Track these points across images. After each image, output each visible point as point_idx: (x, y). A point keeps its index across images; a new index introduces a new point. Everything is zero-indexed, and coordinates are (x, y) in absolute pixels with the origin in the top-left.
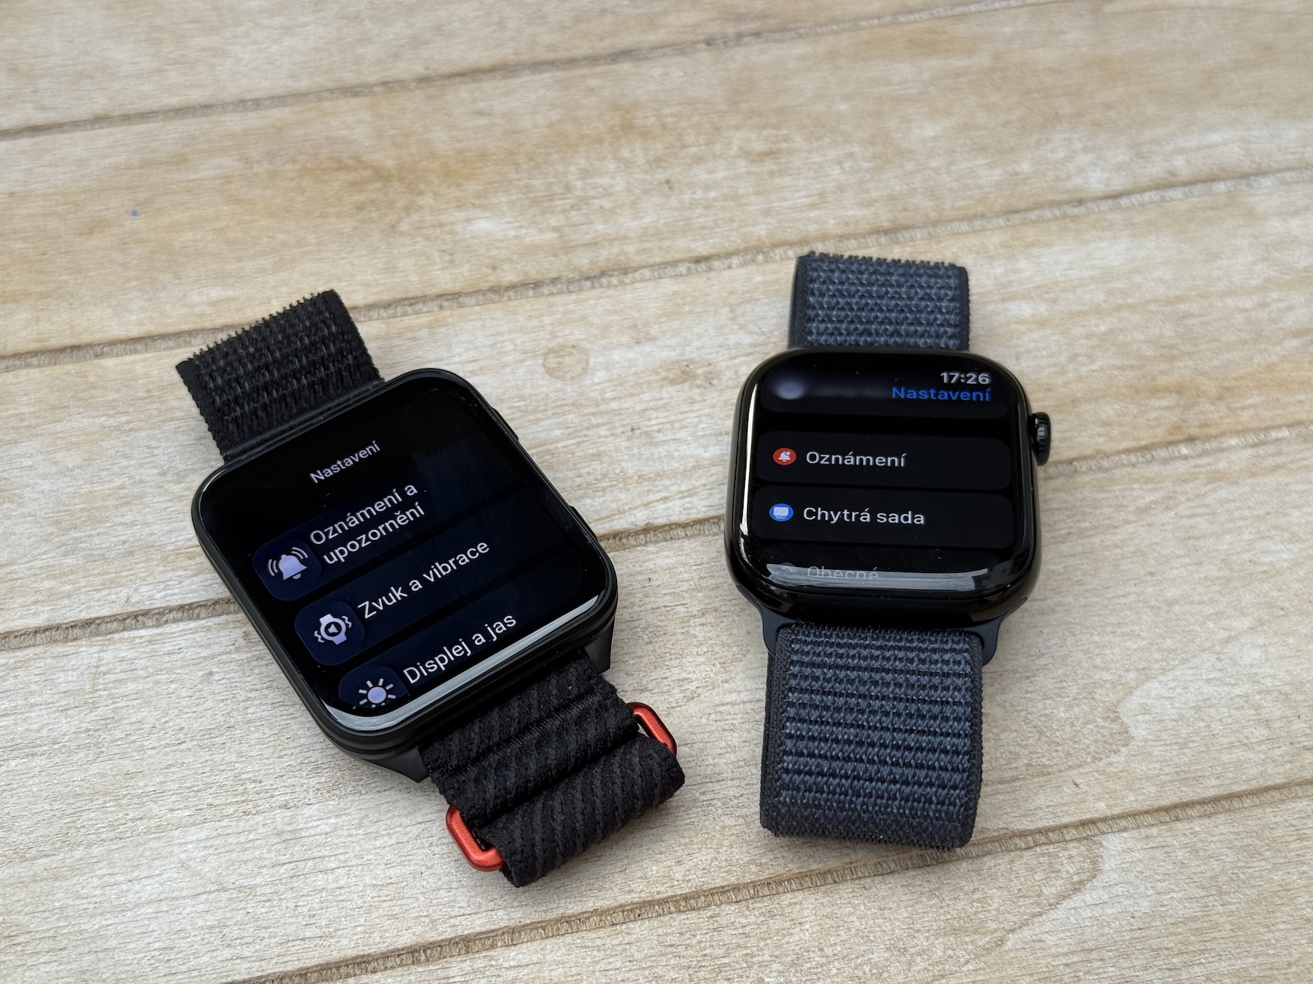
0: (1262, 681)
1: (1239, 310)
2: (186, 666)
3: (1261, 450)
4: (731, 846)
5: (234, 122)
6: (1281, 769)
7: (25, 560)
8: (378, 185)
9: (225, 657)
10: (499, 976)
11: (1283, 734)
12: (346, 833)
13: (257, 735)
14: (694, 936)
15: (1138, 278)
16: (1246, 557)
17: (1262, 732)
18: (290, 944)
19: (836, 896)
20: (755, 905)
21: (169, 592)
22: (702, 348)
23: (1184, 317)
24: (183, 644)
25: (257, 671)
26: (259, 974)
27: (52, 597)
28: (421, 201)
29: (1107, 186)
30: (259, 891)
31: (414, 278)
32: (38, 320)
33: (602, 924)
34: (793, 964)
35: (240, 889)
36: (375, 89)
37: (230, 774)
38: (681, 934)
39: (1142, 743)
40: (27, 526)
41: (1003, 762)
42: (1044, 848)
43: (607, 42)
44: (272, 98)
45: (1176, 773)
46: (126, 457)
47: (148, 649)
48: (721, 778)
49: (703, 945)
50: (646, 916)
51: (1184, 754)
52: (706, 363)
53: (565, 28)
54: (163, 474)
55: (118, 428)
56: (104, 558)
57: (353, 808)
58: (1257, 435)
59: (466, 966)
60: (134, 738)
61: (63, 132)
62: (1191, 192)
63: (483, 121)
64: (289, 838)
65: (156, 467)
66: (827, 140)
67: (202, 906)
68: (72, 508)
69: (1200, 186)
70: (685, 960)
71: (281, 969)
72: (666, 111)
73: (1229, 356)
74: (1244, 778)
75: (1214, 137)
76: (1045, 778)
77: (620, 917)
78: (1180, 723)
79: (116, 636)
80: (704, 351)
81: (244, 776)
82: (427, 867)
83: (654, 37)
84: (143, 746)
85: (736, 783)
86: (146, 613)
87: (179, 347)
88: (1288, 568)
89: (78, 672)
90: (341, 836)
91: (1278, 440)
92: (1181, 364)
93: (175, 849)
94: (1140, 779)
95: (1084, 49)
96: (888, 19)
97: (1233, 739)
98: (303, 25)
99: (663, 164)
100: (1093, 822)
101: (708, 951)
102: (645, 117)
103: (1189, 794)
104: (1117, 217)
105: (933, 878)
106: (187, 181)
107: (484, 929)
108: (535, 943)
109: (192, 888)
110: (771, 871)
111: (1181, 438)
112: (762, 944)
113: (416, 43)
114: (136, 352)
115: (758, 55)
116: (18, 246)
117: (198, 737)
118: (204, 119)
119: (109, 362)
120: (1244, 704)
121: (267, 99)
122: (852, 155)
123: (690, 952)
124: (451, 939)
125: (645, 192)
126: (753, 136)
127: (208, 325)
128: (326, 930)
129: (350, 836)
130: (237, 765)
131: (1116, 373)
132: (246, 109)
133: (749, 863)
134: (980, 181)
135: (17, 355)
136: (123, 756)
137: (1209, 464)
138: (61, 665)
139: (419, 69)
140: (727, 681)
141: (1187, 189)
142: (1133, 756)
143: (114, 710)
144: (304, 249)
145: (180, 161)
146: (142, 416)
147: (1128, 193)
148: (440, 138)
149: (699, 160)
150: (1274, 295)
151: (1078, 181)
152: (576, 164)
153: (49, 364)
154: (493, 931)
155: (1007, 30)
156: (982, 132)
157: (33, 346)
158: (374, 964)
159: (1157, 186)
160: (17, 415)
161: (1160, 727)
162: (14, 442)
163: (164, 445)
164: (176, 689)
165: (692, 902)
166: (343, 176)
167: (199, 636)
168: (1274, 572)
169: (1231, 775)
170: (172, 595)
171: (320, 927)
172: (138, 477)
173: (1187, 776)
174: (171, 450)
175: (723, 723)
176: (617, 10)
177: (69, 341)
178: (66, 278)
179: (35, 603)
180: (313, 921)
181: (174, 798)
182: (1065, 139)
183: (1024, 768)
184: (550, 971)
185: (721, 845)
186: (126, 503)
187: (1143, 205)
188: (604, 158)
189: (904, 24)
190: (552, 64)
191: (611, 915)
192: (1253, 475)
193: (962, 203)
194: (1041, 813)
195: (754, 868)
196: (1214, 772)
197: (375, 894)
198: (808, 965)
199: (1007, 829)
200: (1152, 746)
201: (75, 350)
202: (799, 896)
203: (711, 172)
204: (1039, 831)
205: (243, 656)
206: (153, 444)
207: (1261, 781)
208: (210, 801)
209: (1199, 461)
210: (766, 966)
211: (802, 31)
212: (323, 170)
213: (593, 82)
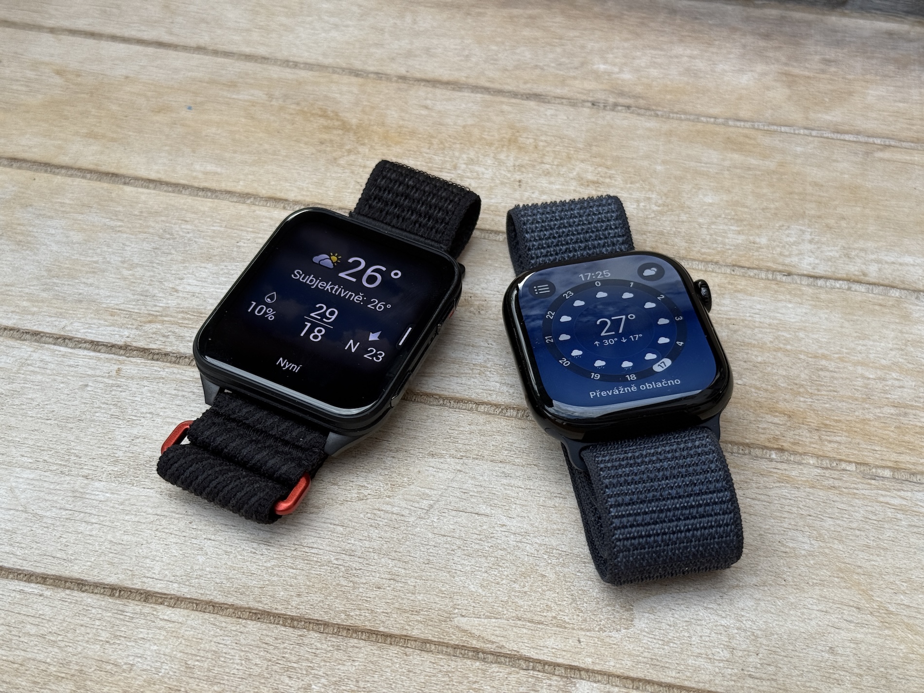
0: (744, 622)
1: (863, 377)
2: (77, 376)
3: (827, 473)
4: (336, 598)
5: (275, 72)
6: (726, 683)
7: (20, 286)
8: (340, 132)
9: (100, 379)
10: (154, 622)
11: (740, 661)
12: (112, 505)
13: (93, 430)
14: (283, 643)
15: (801, 335)
16: (778, 538)
17: (726, 654)
18: (45, 557)
19: (385, 652)
20: (331, 639)
21: (90, 331)
22: (486, 289)
23: (821, 369)
24: (81, 363)
25: (113, 393)
26: (19, 567)
27: (25, 311)
28: (361, 149)
29: (814, 269)
30: (45, 520)
31: (331, 193)
32: (102, 153)
33: (234, 615)
34: (335, 683)
35: (35, 515)
36: (370, 75)
37: (66, 447)
38: (276, 639)
39: (639, 632)
40: (32, 267)
41: (539, 610)
42: (536, 673)
43: (529, 86)
44: (306, 64)
45: (652, 659)
46: (108, 246)
47: (60, 359)
48: (353, 554)
49: (286, 650)
50: (262, 620)
51: (663, 649)
52: (483, 299)
53: (506, 70)
54: (123, 262)
55: (112, 228)
56: (64, 299)
57: (124, 492)
58: (831, 462)
59: (138, 609)
60: (24, 407)
61: (176, 50)
62: (872, 289)
63: (424, 112)
64: (78, 495)
65: (122, 257)
66: (638, 185)
67: (9, 517)
68: (62, 265)
69: (881, 288)
70: (269, 655)
71: (32, 570)
72: (543, 138)
73: (839, 405)
74: (697, 679)
75: (908, 259)
76: (561, 630)
77: (246, 615)
78: (672, 628)
79: (46, 346)
80: (486, 291)
81: (72, 451)
82: (147, 543)
83: (559, 91)
84: (27, 413)
85: (361, 560)
86: (71, 339)
87: (173, 192)
88: (803, 556)
89: (15, 359)
90: (107, 506)
91: (844, 470)
92: (802, 399)
93: (12, 478)
94: (625, 654)
95: (846, 176)
96: (720, 121)
97: (703, 651)
98: (347, 26)
99: (523, 169)
100: (579, 669)
101: (287, 656)
102: (527, 138)
103: (653, 675)
104: (810, 291)
105: (453, 664)
106: (230, 98)
107: (160, 591)
108: (186, 611)
109: (9, 504)
110: (352, 622)
111: (776, 446)
112: (323, 664)
113: (409, 54)
114: (148, 188)
115: (621, 120)
116: (114, 107)
117: (60, 419)
118: (260, 65)
119: (128, 189)
120: (723, 632)
121: (303, 63)
122: (649, 199)
123: (276, 652)
124: (138, 590)
125: (502, 183)
126: (591, 169)
127: (196, 185)
128: (70, 557)
129: (113, 507)
130: (72, 443)
131: (753, 390)
132: (288, 66)
133: (342, 612)
134: (727, 240)
135: (80, 169)
136: (13, 415)
137: (785, 470)
138: (8, 352)
139: (402, 71)
140: (389, 497)
141: (871, 287)
142: (629, 637)
143: (22, 388)
144: (275, 157)
145: (232, 85)
146: (130, 226)
147: (827, 278)
148: (393, 116)
149: (547, 174)
150: (894, 375)
151: (795, 260)
152: (468, 154)
153: (96, 180)
154: (165, 594)
155: (799, 149)
156: (746, 210)
157: (91, 167)
158: (87, 587)
159: (848, 280)
160: (61, 203)
161: (656, 626)
162: (51, 218)
163: (133, 246)
164: (62, 388)
165: (295, 623)
166: (322, 121)
167: (92, 362)
168: (793, 555)
169: (689, 674)
170: (90, 333)
171: (67, 554)
172: (108, 259)
173: (658, 663)
174: (136, 250)
175: (372, 521)
176: (545, 68)
177: (112, 170)
178: (131, 133)
179: (12, 312)
180: (65, 548)
181: (27, 449)
182: (801, 230)
183: (550, 619)
184: (186, 630)
185: (330, 594)
186: (94, 272)
187: (833, 288)
188: (488, 155)
189: (730, 126)
190: (486, 90)
191: (241, 612)
192: (813, 487)
193: (707, 251)
194: (546, 650)
195: (343, 616)
196: (678, 668)
197: (109, 547)
198: (344, 688)
199: (518, 652)
200: (644, 636)
201: (114, 177)
202: (362, 643)
203: (551, 183)
204: (539, 661)
205: (111, 382)
206: (127, 243)
207: (707, 686)
208: (46, 458)
209: (779, 466)
210: (318, 678)
211: (659, 113)
212: (313, 114)
213: (505, 108)
